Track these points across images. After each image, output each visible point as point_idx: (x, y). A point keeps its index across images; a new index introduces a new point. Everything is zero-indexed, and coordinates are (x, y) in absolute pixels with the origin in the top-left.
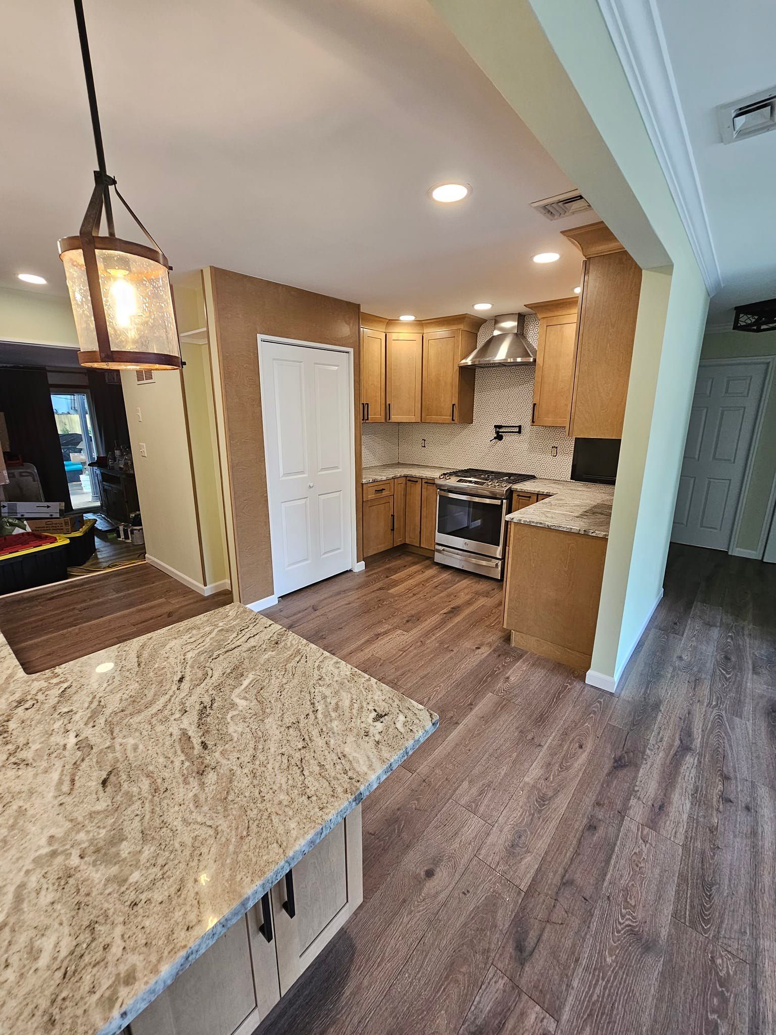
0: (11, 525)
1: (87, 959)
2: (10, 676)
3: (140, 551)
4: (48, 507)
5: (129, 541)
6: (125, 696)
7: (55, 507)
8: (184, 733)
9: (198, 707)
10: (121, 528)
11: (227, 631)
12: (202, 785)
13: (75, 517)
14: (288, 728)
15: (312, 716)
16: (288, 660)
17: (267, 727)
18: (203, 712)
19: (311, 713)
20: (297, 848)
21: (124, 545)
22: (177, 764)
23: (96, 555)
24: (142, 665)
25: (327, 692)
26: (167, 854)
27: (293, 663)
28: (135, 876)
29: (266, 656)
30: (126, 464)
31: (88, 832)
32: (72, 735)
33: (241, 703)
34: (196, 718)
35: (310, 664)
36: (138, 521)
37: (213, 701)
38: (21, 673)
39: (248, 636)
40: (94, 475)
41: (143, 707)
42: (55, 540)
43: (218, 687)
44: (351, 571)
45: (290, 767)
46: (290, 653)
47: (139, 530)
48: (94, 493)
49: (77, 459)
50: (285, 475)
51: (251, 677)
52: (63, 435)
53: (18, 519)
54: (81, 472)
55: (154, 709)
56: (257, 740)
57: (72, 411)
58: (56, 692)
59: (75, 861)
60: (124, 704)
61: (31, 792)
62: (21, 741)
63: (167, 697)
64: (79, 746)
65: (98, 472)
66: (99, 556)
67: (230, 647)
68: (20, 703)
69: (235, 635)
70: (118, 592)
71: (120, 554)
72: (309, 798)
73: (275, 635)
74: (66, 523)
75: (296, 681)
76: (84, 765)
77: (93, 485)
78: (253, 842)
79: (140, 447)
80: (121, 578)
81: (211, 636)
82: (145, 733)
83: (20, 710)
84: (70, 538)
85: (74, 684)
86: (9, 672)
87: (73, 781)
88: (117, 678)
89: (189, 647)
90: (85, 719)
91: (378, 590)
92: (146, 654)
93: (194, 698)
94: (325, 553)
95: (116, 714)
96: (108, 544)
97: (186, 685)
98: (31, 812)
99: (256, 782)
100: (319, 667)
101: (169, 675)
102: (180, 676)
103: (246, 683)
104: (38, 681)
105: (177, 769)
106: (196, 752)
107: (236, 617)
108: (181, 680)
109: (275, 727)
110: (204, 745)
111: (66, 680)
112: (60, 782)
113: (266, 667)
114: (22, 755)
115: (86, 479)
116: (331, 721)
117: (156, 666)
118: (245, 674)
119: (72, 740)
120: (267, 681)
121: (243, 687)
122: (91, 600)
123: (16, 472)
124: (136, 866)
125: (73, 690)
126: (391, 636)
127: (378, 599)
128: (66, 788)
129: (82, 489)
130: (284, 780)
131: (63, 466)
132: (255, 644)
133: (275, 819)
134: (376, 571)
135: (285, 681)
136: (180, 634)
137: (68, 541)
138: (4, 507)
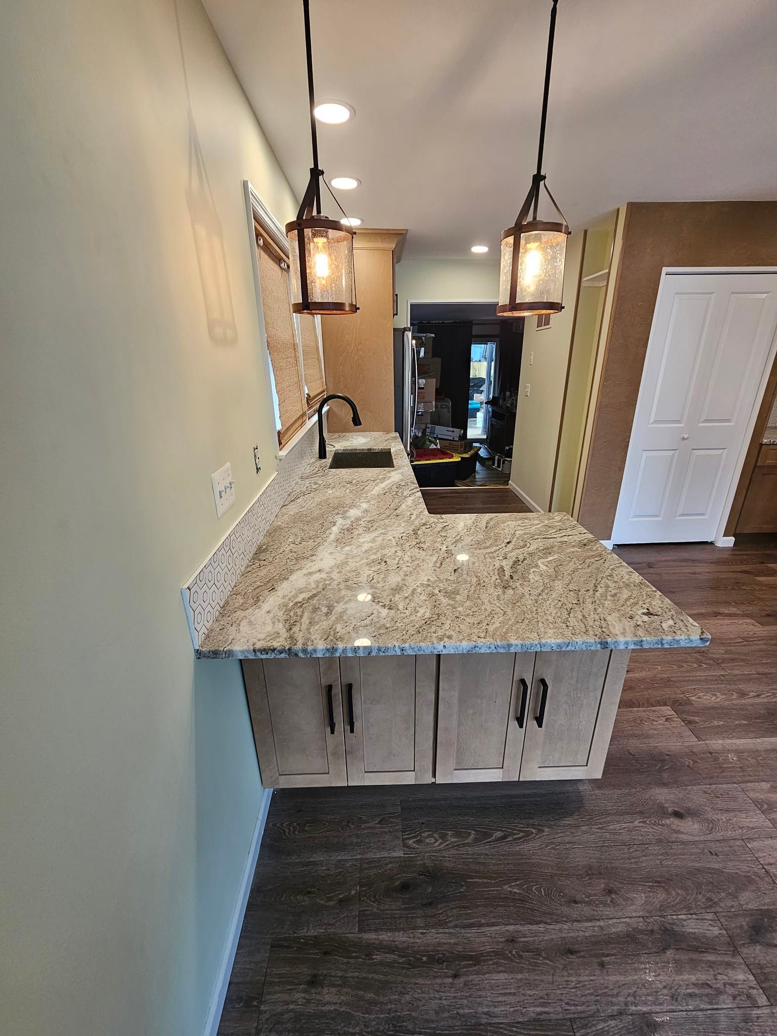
0: (430, 441)
1: (435, 623)
2: (421, 512)
3: (505, 478)
4: (453, 432)
5: (500, 469)
6: (474, 539)
7: (458, 432)
8: (502, 567)
9: (514, 559)
10: (497, 457)
11: (550, 527)
12: (504, 593)
13: (468, 444)
14: (570, 591)
15: (591, 592)
16: (589, 557)
17: (555, 585)
18: (517, 562)
19: (591, 590)
20: (549, 641)
21: (496, 472)
22: (494, 578)
23: (475, 475)
24: (488, 528)
25: (612, 585)
26: (477, 609)
27: (592, 560)
28: (460, 609)
29: (573, 550)
30: (512, 404)
31: (444, 585)
32: (445, 546)
33: (543, 567)
34: (511, 564)
35: (607, 565)
36: (509, 454)
37: (524, 559)
38: (426, 512)
39: (564, 534)
40: (487, 411)
41: (483, 548)
42: (452, 457)
43: (531, 554)
44: (712, 543)
45: (562, 608)
46: (593, 554)
47: (509, 461)
48: (484, 428)
49: (479, 399)
50: (655, 422)
51: (556, 556)
52: (473, 379)
53: (435, 438)
54: (478, 410)
55: (489, 551)
56: (545, 588)
57: (482, 359)
58: (441, 526)
59: (436, 591)
60: (473, 543)
61: (423, 561)
62: (422, 540)
63: (498, 548)
64: (447, 551)
65: (490, 409)
66: (477, 477)
67: (548, 536)
68: (424, 524)
69: (554, 531)
70: (483, 504)
71: (492, 477)
72: (567, 626)
73: (586, 540)
74: (461, 446)
75: (589, 570)
76: (447, 560)
77: (485, 420)
78: (523, 627)
79: (526, 387)
80: (488, 495)
81: (537, 527)
82: (480, 558)
83: (424, 527)
84: (462, 458)
85: (450, 525)
86: (422, 510)
87: (441, 564)
88: (472, 530)
89: (520, 528)
90: (452, 542)
91: (740, 572)
92: (491, 523)
93: (513, 554)
94: (682, 515)
95: (468, 545)
96: (484, 468)
97: (510, 546)
98: (422, 567)
99: (535, 604)
100: (612, 569)
101: (502, 538)
102: (509, 540)
103: (550, 558)
104: (434, 518)
105: (492, 581)
106: (505, 578)
107: (560, 521)
108: (508, 543)
109: (560, 587)
110: (511, 577)
111: (447, 522)
112: (436, 562)
113: (570, 555)
114: (422, 545)
115: (480, 415)
116: (605, 600)
117: (496, 531)
118: (552, 554)
119: (444, 548)
120: (566, 563)
121: (547, 560)
122: (465, 504)
123: (439, 404)
124: (462, 606)
125: (449, 527)
126: (736, 621)
127: (736, 581)
128: (438, 565)
129: (476, 424)
130: (555, 612)
131: (468, 404)
132: (567, 540)
133: (540, 624)
134: (748, 552)
135: (580, 567)
136: (516, 519)
137: (459, 459)
138: (428, 428)
